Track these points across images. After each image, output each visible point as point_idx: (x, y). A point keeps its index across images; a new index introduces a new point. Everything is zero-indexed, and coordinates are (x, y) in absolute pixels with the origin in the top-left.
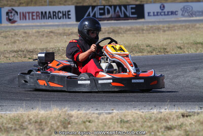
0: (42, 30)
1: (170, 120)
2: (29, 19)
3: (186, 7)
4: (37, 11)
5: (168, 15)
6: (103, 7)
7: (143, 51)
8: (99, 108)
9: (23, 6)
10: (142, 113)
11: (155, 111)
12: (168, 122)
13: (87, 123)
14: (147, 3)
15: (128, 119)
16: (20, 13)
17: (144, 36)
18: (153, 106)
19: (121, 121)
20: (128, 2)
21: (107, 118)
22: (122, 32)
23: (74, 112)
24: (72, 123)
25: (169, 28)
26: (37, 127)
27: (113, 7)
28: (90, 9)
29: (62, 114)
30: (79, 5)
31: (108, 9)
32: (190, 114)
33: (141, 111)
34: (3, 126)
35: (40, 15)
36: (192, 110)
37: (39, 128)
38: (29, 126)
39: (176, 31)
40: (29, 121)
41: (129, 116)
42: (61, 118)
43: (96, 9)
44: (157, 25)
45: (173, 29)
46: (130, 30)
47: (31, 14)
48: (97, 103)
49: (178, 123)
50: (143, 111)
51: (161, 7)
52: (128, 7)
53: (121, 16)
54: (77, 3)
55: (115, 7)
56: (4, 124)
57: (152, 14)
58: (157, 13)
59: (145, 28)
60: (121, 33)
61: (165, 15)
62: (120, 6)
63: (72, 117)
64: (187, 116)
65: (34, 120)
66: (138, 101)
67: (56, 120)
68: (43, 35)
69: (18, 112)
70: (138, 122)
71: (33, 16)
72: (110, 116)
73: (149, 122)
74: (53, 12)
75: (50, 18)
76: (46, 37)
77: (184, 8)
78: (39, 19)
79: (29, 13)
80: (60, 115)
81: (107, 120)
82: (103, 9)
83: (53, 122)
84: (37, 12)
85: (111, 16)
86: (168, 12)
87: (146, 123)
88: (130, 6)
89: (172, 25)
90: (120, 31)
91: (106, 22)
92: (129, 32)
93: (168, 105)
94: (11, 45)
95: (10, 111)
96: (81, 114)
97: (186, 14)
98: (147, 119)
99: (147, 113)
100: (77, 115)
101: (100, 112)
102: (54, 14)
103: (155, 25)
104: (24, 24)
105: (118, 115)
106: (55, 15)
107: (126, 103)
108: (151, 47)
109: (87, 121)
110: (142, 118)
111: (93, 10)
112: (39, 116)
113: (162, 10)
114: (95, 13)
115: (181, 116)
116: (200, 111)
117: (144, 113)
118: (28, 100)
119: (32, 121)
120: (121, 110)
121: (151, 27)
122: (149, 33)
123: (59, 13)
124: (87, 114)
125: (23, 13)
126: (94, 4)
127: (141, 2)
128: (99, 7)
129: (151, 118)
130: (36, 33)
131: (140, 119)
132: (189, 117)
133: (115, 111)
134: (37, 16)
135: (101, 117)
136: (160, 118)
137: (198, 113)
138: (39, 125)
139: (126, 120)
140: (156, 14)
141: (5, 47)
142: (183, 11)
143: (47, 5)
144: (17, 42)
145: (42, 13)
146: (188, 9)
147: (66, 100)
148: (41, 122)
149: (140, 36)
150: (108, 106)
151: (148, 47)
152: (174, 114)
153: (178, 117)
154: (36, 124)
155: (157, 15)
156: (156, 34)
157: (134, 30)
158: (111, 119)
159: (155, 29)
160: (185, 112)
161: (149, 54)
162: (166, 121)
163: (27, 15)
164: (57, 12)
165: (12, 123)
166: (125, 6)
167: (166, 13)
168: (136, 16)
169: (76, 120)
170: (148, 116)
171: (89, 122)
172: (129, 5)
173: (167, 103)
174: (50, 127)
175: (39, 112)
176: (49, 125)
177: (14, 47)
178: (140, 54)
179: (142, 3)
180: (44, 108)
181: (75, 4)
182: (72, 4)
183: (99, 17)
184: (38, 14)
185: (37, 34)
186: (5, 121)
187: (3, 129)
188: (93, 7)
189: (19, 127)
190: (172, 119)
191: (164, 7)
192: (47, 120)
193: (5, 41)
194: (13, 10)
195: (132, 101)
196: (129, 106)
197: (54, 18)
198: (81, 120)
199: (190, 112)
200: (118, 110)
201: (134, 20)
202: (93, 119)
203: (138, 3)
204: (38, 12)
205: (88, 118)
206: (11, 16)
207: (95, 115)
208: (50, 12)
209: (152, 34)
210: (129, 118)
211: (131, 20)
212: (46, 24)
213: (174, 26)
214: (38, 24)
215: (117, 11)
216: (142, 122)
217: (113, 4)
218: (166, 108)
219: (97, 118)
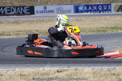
1: (50, 74)
3: (59, 8)
5: (49, 12)
6: (9, 7)
8: (7, 67)
10: (33, 70)
11: (41, 69)
12: (49, 75)
14: (36, 5)
15: (25, 74)
17: (34, 25)
18: (40, 66)
19: (21, 75)
21: (12, 73)
25: (49, 20)
27: (15, 8)
31: (12, 9)
32: (62, 71)
33: (33, 69)
36: (63, 68)
39: (54, 22)
41: (26, 72)
43: (5, 9)
44: (42, 18)
45: (52, 20)
48: (6, 64)
49: (55, 76)
50: (34, 69)
51: (44, 8)
52: (24, 7)
53: (20, 13)
55: (17, 7)
57: (39, 12)
58: (42, 11)
59: (35, 20)
60: (20, 23)
61: (47, 12)
62: (20, 7)
64: (60, 72)
66: (30, 63)
72: (14, 72)
77: (58, 8)
82: (10, 9)
85: (15, 13)
86: (49, 11)
88: (26, 7)
89: (51, 18)
91: (11, 16)
93: (49, 65)
97: (59, 12)
98: (36, 74)
99: (36, 70)
101: (8, 69)
103: (41, 18)
105: (19, 72)
107: (23, 64)
108: (39, 31)
111: (3, 9)
113: (45, 9)
114: (4, 11)
115: (57, 72)
116: (68, 69)
117: (35, 70)
120: (21, 68)
121: (39, 20)
122: (37, 23)
126: (4, 6)
128: (7, 8)
129: (38, 73)
131: (32, 74)
132: (61, 73)
133: (17, 69)
135: (9, 73)
136: (44, 73)
137: (67, 70)
140: (41, 12)
142: (58, 10)
146: (61, 9)
149: (32, 25)
150: (12, 66)
152: (52, 70)
153: (55, 73)
155: (42, 12)
156: (42, 24)
157: (29, 22)
158: (14, 74)
159: (41, 21)
160: (59, 70)
162: (48, 75)
166: (23, 7)
167: (48, 11)
168: (29, 13)
170: (37, 72)
171: (1, 76)
172: (25, 6)
173: (48, 64)
179: (33, 5)
183: (7, 13)
190: (51, 74)
191: (46, 8)
195: (28, 63)
196: (25, 66)
199: (62, 70)
200: (19, 68)
201: (28, 15)
202: (4, 74)
203: (31, 5)
205: (1, 73)
209: (39, 24)
210: (26, 73)
211: (26, 15)
213: (52, 19)
215: (18, 10)
217: (15, 6)
218: (48, 67)
219: (6, 73)
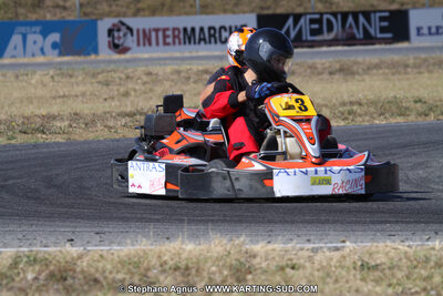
0: (185, 67)
2: (157, 44)
4: (176, 26)
6: (317, 16)
7: (407, 113)
8: (312, 237)
9: (144, 16)
10: (407, 249)
11: (437, 243)
13: (288, 270)
14: (414, 7)
15: (378, 262)
16: (138, 31)
17: (408, 79)
18: (433, 234)
19: (362, 265)
20: (372, 6)
21: (331, 259)
22: (360, 71)
23: (259, 247)
24: (255, 270)
26: (180, 279)
27: (339, 17)
28: (290, 21)
29: (232, 252)
30: (266, 12)
31: (329, 22)
33: (407, 244)
34: (106, 278)
35: (182, 36)
37: (183, 282)
38: (162, 278)
40: (161, 265)
41: (380, 255)
42: (232, 260)
43: (302, 21)
44: (437, 54)
46: (377, 66)
47: (160, 34)
48: (309, 226)
50: (410, 243)
52: (372, 15)
53: (357, 36)
54: (262, 8)
55: (345, 15)
56: (107, 274)
57: (425, 31)
58: (438, 28)
59: (411, 61)
60: (358, 73)
62: (355, 15)
63: (255, 256)
65: (171, 263)
66: (397, 222)
67: (221, 263)
68: (189, 78)
69: (138, 247)
70: (399, 268)
71: (165, 37)
72: (337, 255)
73: (425, 268)
74: (210, 28)
75: (202, 43)
76: (195, 82)
78: (180, 43)
79: (157, 30)
80: (229, 253)
81: (333, 263)
82: (319, 21)
83: (214, 269)
84: (174, 29)
85: (337, 35)
87: (416, 270)
88: (378, 15)
90: (355, 68)
91: (324, 49)
92: (375, 71)
94: (119, 100)
95: (119, 244)
96: (274, 250)
98: (419, 262)
99: (419, 248)
100: (267, 254)
101: (316, 246)
102: (212, 32)
103: (433, 55)
104: (146, 56)
105: (355, 253)
106: (214, 36)
107: (372, 226)
108: (425, 102)
109: (287, 266)
110: (408, 258)
111: (296, 23)
112: (184, 256)
114: (300, 31)
117: (414, 248)
118: (158, 220)
119: (167, 267)
120: (362, 242)
121: (425, 60)
122: (420, 73)
123: (223, 31)
124: (286, 251)
125: (144, 31)
126: (299, 10)
127: (402, 4)
128: (308, 17)
129: (427, 260)
130: (172, 73)
131: (404, 261)
133: (348, 243)
134: (174, 37)
135: (318, 257)
138: (183, 275)
139: (373, 264)
140: (433, 30)
141: (107, 104)
143: (195, 14)
144: (133, 93)
145: (185, 30)
147: (240, 221)
148: (187, 268)
149: (399, 80)
150: (332, 233)
151: (419, 105)
154: (177, 273)
155: (437, 33)
156: (436, 75)
157: (388, 68)
158: (339, 261)
159: (434, 64)
161: (420, 119)
163: (153, 34)
164: (217, 27)
165: (125, 270)
166: (367, 15)
168: (389, 35)
169: (264, 265)
170: (422, 254)
171: (293, 268)
172: (375, 12)
174: (206, 279)
175: (184, 246)
176: (205, 274)
177: (126, 106)
178: (400, 120)
179: (405, 7)
180: (193, 237)
181: (259, 11)
182: (252, 11)
183: (310, 38)
184: (176, 33)
185: (175, 77)
186: (109, 267)
187: (105, 283)
188: (297, 18)
189: (140, 280)
192: (201, 265)
193: (105, 92)
194: (123, 24)
195: (386, 222)
196: (378, 234)
197: (210, 42)
198: (275, 263)
200: (355, 242)
201: (386, 43)
202: (302, 261)
203: (394, 7)
204: (178, 29)
205: (291, 260)
206: (119, 38)
207: (306, 254)
208: (202, 29)
209: (426, 75)
210: (381, 259)
211: (380, 43)
212: (194, 54)
214: (178, 55)
215: (348, 25)
216: (408, 267)
217: (339, 10)
219: (310, 259)
